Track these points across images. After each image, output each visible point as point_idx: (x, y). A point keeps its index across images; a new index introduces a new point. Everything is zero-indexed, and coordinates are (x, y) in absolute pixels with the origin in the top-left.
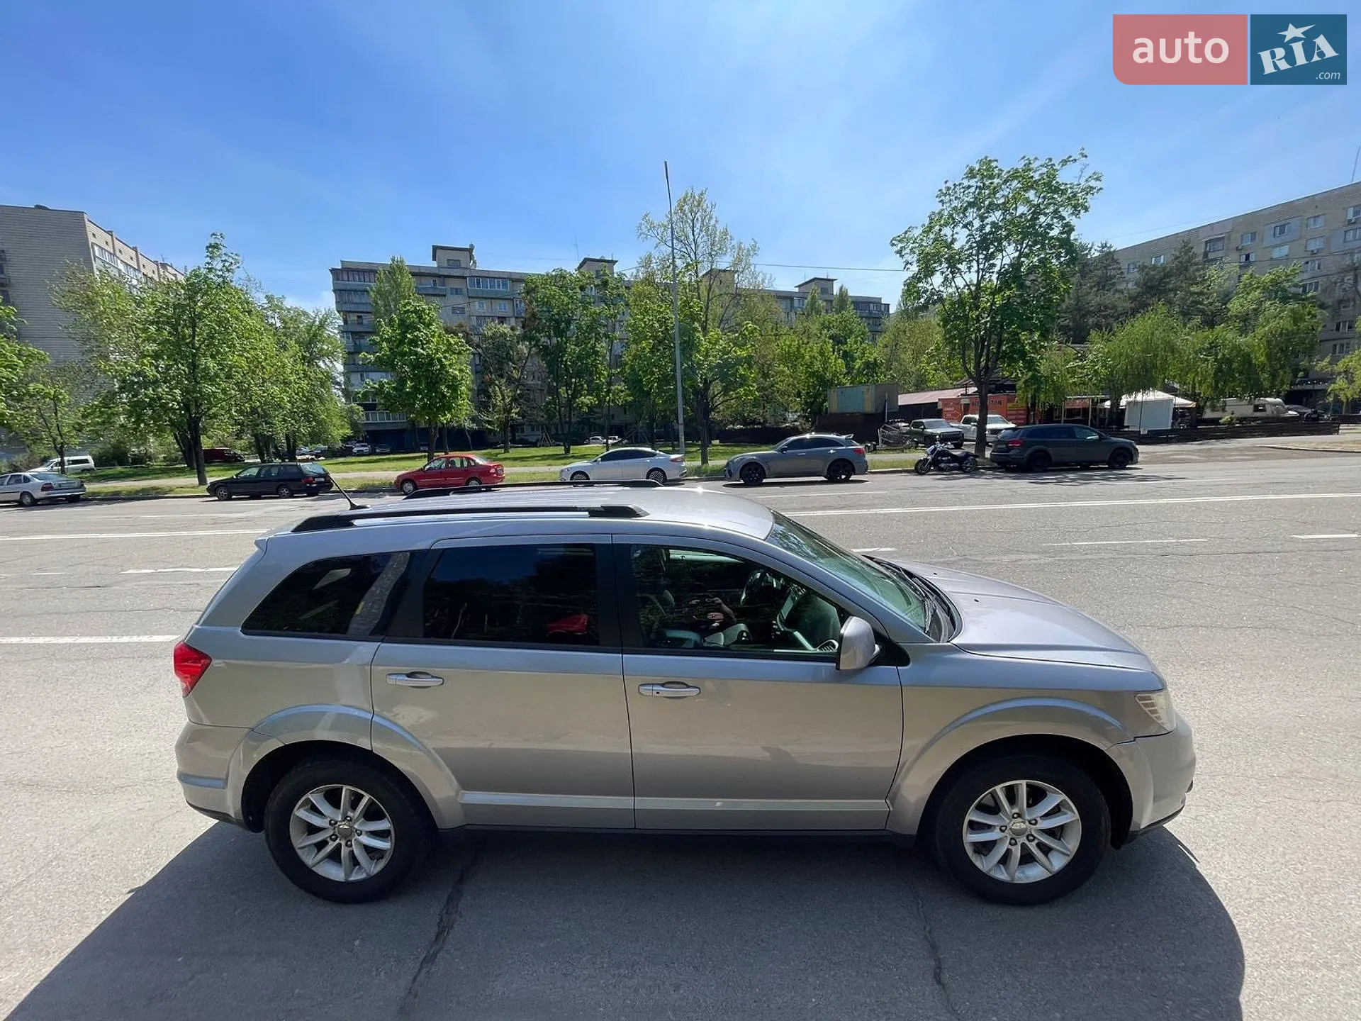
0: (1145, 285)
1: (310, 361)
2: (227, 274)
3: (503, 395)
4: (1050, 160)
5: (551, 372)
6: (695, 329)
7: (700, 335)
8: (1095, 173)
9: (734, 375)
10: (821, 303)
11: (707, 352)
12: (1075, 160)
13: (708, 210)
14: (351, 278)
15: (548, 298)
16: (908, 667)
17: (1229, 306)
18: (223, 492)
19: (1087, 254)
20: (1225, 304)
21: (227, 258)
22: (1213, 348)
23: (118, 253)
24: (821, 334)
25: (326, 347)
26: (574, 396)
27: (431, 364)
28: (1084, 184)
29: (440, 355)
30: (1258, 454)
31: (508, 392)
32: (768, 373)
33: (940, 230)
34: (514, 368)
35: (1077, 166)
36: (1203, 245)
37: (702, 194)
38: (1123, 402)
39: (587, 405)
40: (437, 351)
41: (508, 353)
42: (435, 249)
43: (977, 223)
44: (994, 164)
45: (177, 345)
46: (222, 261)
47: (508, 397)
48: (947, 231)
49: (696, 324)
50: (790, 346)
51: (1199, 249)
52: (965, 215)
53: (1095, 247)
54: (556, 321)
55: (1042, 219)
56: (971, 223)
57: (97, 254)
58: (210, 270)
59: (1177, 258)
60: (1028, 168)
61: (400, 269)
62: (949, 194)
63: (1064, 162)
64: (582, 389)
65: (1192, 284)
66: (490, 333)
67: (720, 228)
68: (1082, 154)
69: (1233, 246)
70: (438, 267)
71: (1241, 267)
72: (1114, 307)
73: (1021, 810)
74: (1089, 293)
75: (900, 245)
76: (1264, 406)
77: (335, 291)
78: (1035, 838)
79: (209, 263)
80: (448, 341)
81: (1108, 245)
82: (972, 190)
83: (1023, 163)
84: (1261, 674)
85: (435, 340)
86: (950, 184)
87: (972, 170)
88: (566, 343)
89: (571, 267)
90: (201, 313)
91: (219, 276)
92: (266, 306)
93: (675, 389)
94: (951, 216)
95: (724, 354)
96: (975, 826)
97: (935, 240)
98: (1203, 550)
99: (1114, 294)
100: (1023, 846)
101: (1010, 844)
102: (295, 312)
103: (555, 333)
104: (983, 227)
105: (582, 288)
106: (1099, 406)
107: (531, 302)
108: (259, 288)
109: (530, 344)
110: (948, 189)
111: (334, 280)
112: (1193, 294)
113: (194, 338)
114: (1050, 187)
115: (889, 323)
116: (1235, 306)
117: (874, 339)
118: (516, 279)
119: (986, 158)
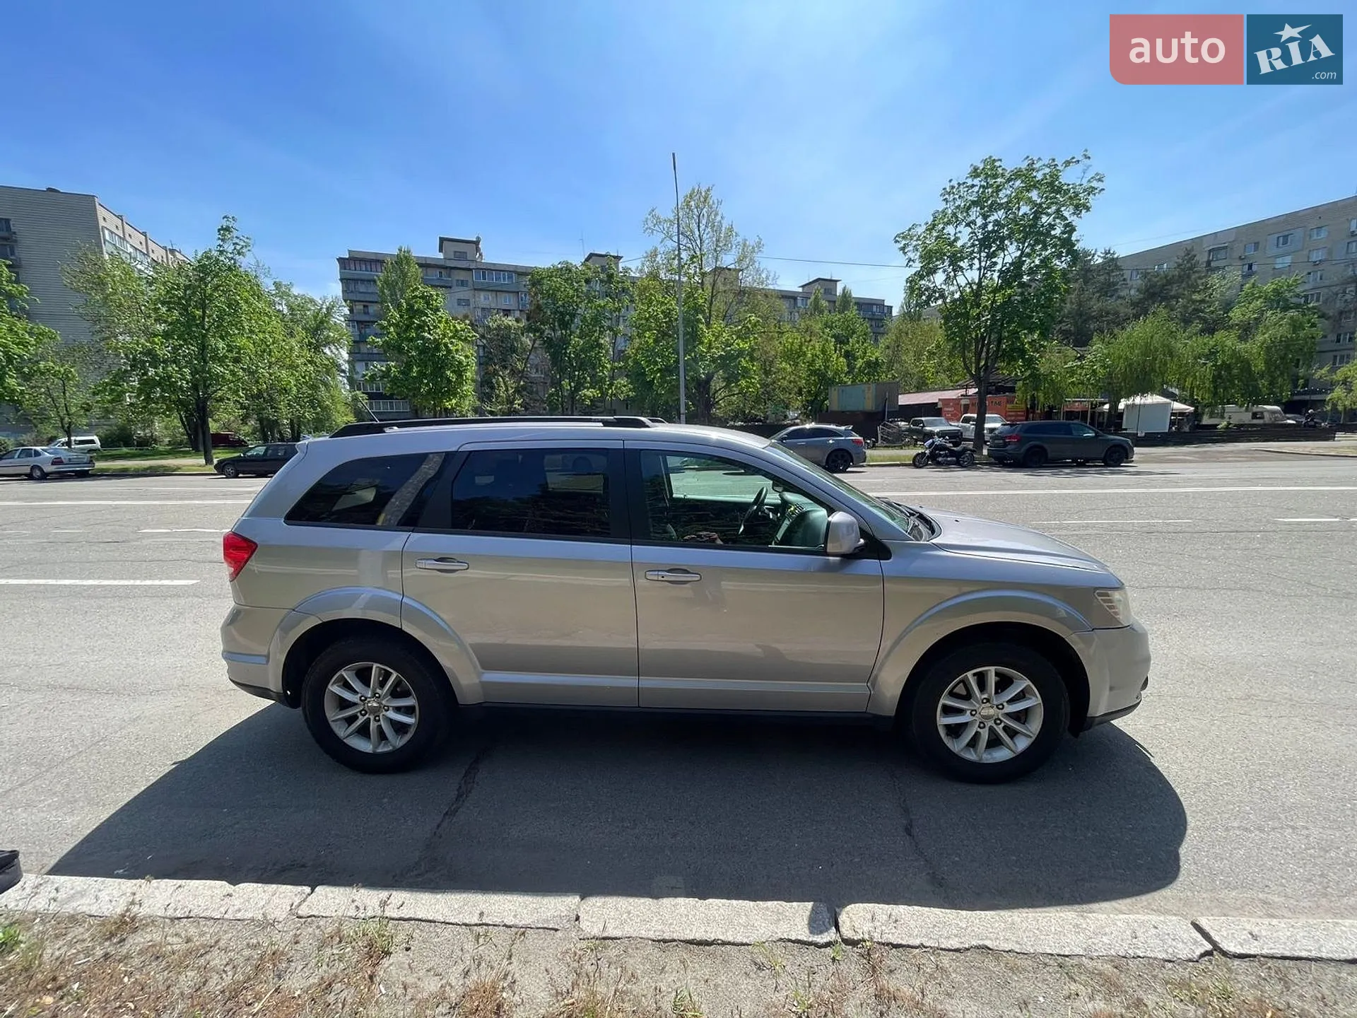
0: (1147, 290)
1: (317, 348)
2: (237, 257)
3: (506, 386)
4: (1054, 160)
5: (554, 364)
6: (699, 321)
7: (703, 327)
8: (1097, 174)
9: (736, 367)
10: (824, 303)
11: (710, 344)
12: (1078, 161)
13: (715, 206)
14: (358, 268)
15: (554, 290)
16: (891, 560)
17: (1231, 314)
18: (230, 470)
19: (1090, 260)
20: (1227, 313)
21: (238, 241)
22: (1212, 354)
23: (127, 237)
24: (823, 333)
25: (332, 335)
26: (577, 389)
27: (437, 349)
28: (1085, 185)
29: (446, 340)
30: (1252, 457)
31: (510, 382)
32: (770, 370)
33: (943, 228)
34: (518, 360)
35: (1080, 167)
36: (1206, 254)
37: (708, 190)
38: (1121, 406)
39: (589, 397)
40: (444, 336)
41: (513, 345)
42: (442, 240)
43: (980, 221)
44: (997, 164)
45: (188, 325)
46: (234, 244)
47: (512, 388)
48: (950, 229)
49: (700, 316)
50: (792, 344)
51: (1202, 258)
52: (968, 214)
53: (1099, 253)
54: (561, 313)
55: (1044, 219)
56: (974, 222)
57: (107, 237)
58: (221, 252)
59: (1179, 265)
60: (1031, 168)
61: (407, 259)
62: (953, 193)
63: (1067, 163)
64: (585, 381)
65: (1194, 292)
66: (495, 326)
67: (725, 225)
68: (1085, 155)
69: (1236, 255)
70: (445, 259)
71: (1243, 276)
72: (1117, 314)
73: (990, 695)
74: (1091, 298)
75: (904, 242)
76: (1262, 413)
77: (341, 280)
78: (1001, 721)
79: (220, 246)
80: (454, 327)
81: (1112, 252)
82: (976, 189)
83: (1027, 162)
84: (1230, 623)
85: (442, 326)
86: (955, 183)
87: (976, 169)
88: (570, 335)
89: (577, 260)
90: (211, 295)
91: (230, 259)
92: (274, 292)
93: (678, 380)
94: (954, 214)
95: (726, 346)
96: (948, 711)
97: (937, 237)
98: (1187, 529)
99: (1116, 300)
100: (991, 729)
101: (979, 727)
102: (302, 299)
103: (559, 326)
104: (985, 225)
105: (588, 281)
106: (1098, 410)
107: (536, 294)
108: (268, 274)
109: (534, 336)
110: (953, 187)
111: (340, 269)
112: (1194, 302)
113: (204, 319)
114: (1053, 186)
115: (892, 325)
116: (1236, 315)
117: (876, 340)
118: (520, 273)
119: (990, 157)
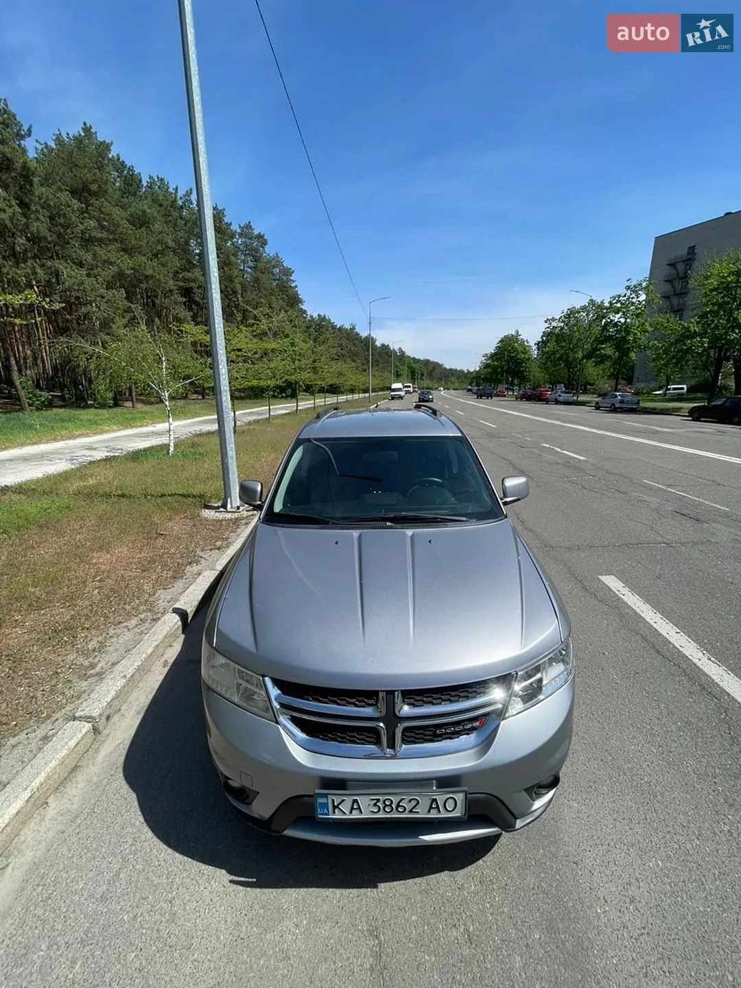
18: (696, 415)
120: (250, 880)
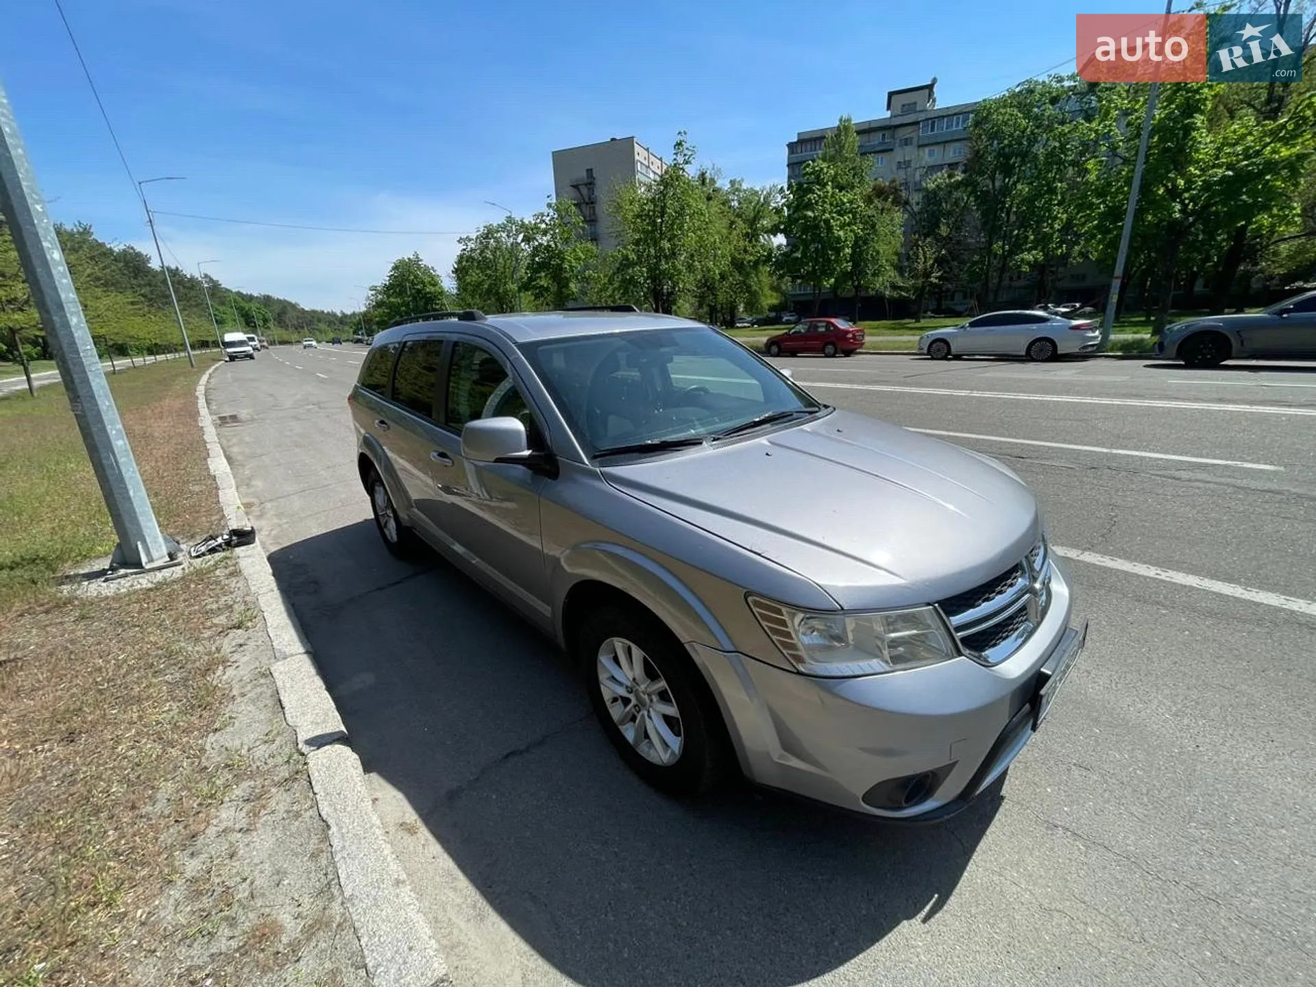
1: (751, 237)
2: (686, 166)
3: (925, 258)
14: (804, 149)
16: (557, 481)
21: (687, 152)
23: (651, 165)
25: (766, 222)
34: (945, 224)
39: (1029, 263)
42: (892, 95)
46: (684, 155)
47: (931, 259)
57: (639, 168)
58: (675, 165)
61: (846, 128)
64: (1025, 242)
70: (891, 117)
77: (788, 165)
79: (675, 159)
90: (667, 204)
91: (681, 170)
100: (643, 718)
101: (634, 709)
109: (967, 191)
111: (789, 154)
120: (934, 899)
